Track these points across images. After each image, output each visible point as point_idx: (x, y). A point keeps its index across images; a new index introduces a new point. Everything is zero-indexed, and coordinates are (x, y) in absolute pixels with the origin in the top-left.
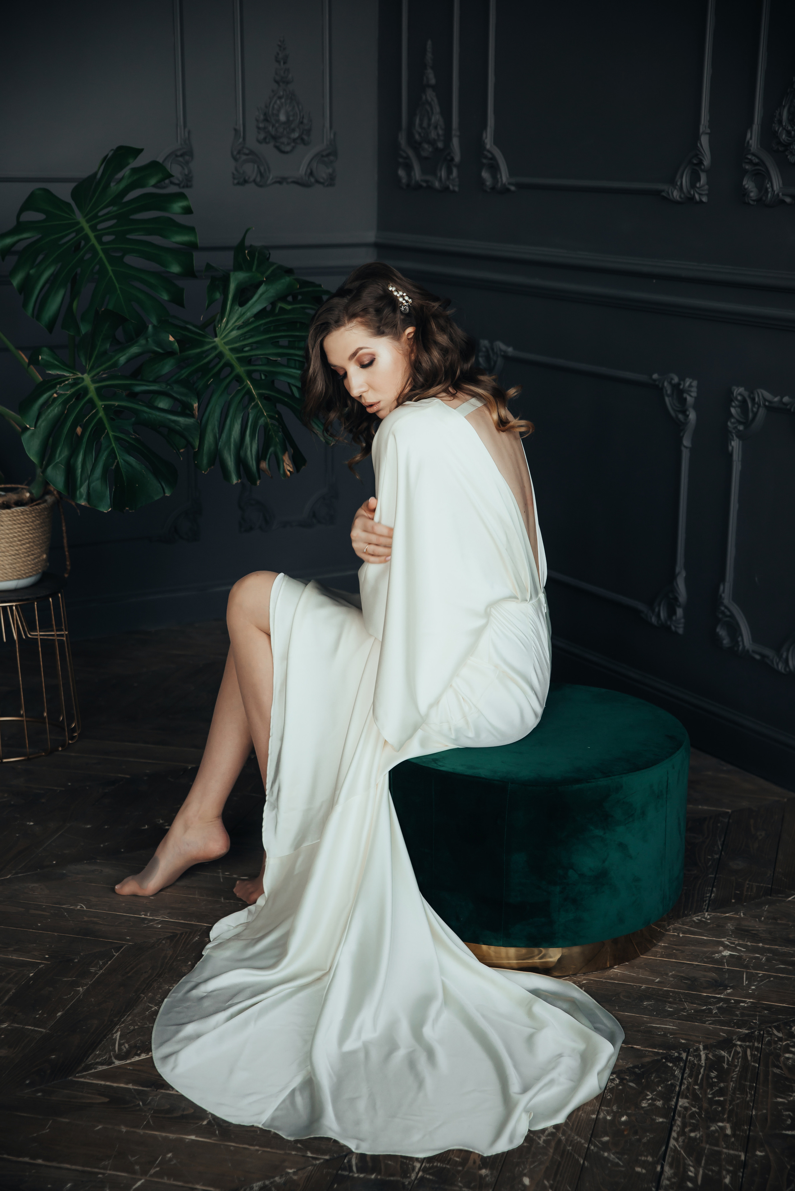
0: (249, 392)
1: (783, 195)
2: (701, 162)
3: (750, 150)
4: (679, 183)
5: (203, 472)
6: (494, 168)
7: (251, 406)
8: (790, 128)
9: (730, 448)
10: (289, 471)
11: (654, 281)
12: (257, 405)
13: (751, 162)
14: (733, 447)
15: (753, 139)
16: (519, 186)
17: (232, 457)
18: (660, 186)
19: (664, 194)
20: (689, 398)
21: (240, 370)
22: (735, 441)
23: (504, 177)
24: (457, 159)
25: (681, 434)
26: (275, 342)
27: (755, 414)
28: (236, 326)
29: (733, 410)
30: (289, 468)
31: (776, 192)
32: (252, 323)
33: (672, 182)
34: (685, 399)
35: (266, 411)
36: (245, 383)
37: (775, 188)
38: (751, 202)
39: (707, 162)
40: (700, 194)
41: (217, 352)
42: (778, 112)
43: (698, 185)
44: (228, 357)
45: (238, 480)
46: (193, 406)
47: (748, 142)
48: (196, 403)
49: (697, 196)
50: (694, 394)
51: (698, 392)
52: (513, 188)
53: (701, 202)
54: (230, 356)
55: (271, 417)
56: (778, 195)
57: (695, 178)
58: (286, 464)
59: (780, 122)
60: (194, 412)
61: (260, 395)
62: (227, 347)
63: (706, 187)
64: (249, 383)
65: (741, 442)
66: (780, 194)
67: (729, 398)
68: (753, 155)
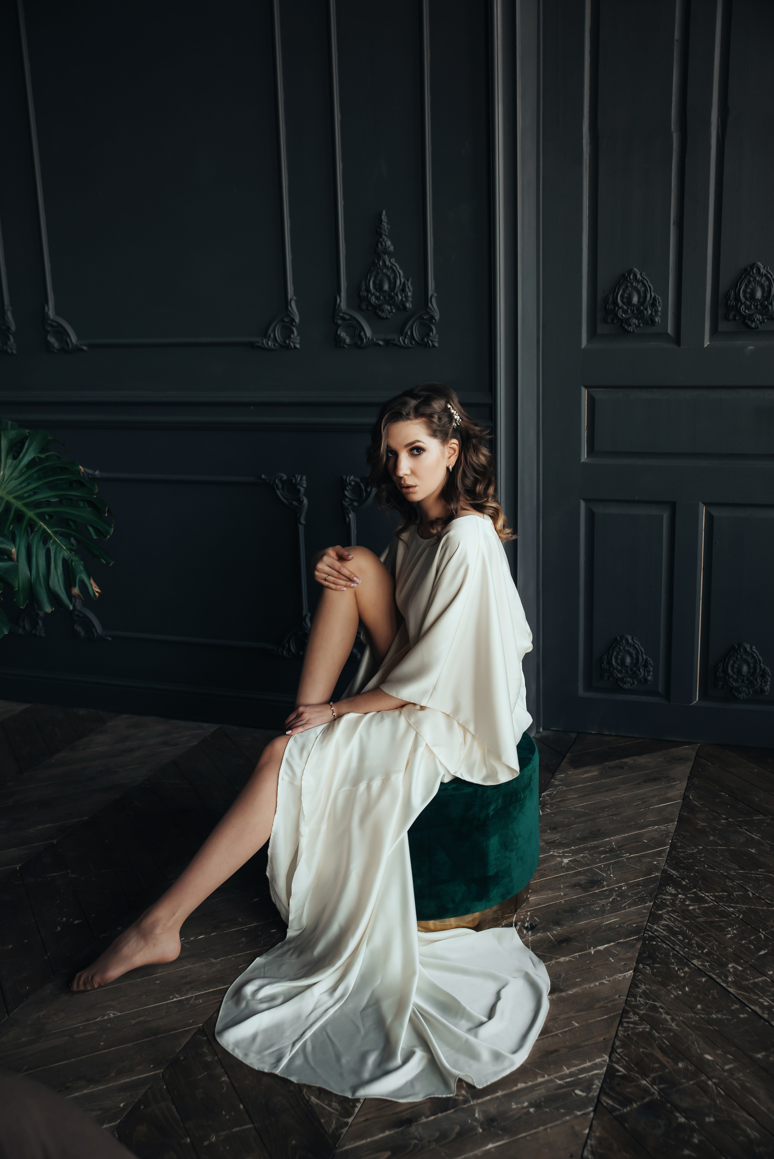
0: (44, 531)
1: (376, 340)
2: (293, 320)
3: (341, 310)
4: (272, 336)
5: (21, 607)
6: (61, 333)
7: (51, 543)
8: (378, 294)
9: (348, 519)
10: (97, 592)
11: (252, 408)
12: (55, 541)
13: (343, 319)
14: (350, 519)
15: (343, 302)
16: (91, 346)
17: (44, 589)
18: (253, 339)
19: (257, 344)
20: (301, 488)
21: (30, 514)
22: (351, 514)
23: (74, 339)
24: (13, 328)
25: (298, 516)
26: (52, 486)
27: (368, 494)
28: (13, 477)
29: (346, 493)
30: (97, 590)
31: (370, 338)
32: (25, 473)
33: (265, 335)
34: (299, 490)
35: (64, 546)
36: (39, 525)
37: (368, 335)
38: (346, 346)
39: (297, 320)
40: (294, 343)
41: (5, 502)
42: (363, 284)
43: (292, 336)
44: (16, 504)
45: (52, 609)
46: (11, 551)
47: (339, 305)
48: (13, 549)
49: (292, 344)
50: (305, 486)
51: (307, 484)
52: (85, 348)
53: (295, 347)
54: (18, 504)
55: (70, 550)
56: (372, 340)
57: (287, 332)
58: (94, 587)
59: (368, 290)
60: (12, 556)
61: (55, 533)
62: (11, 497)
63: (299, 338)
64: (42, 524)
65: (355, 514)
66: (375, 339)
67: (343, 485)
68: (344, 313)
